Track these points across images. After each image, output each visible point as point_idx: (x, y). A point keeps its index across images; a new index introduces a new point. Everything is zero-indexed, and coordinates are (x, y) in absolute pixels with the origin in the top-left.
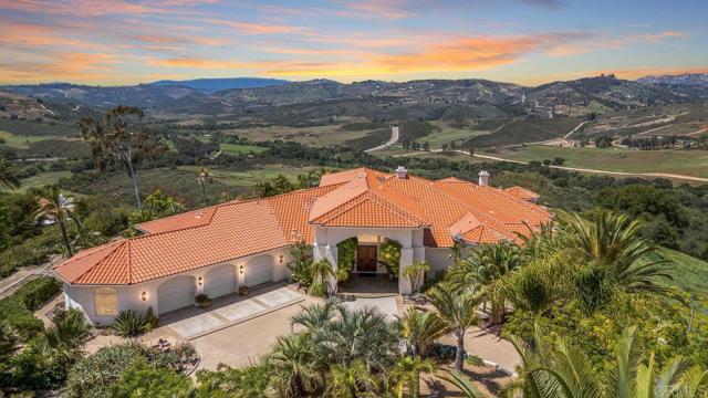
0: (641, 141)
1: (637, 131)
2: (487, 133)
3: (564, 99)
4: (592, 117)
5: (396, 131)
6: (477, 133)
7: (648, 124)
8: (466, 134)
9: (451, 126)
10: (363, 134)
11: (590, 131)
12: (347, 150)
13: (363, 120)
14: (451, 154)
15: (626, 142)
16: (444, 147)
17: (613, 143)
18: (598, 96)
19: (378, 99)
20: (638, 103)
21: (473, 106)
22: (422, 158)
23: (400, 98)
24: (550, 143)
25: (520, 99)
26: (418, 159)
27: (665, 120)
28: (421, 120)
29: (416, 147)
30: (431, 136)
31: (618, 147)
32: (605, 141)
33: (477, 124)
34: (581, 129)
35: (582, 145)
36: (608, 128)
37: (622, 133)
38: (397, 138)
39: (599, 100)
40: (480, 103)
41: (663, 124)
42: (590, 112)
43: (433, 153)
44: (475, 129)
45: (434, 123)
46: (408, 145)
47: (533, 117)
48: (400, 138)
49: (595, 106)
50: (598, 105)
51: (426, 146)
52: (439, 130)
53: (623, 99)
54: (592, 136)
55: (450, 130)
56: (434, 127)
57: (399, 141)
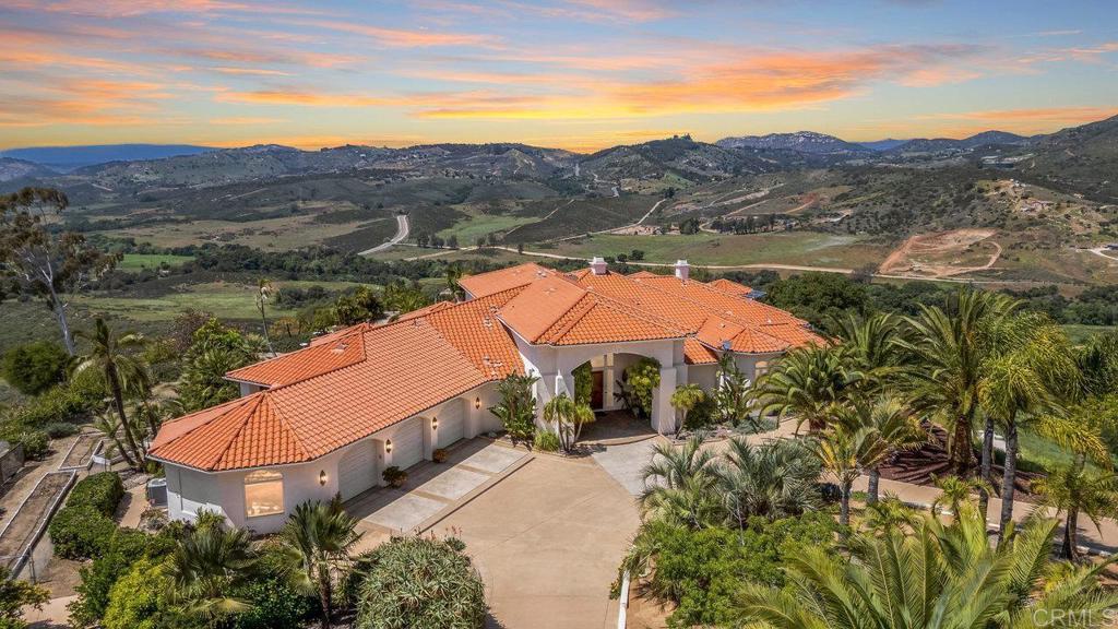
0: (734, 223)
1: (726, 210)
2: (536, 220)
3: (632, 171)
4: (670, 193)
5: (403, 222)
6: (523, 221)
7: (739, 200)
8: (507, 223)
9: (485, 211)
10: (351, 228)
11: (669, 212)
12: (330, 253)
13: (347, 206)
14: (492, 253)
15: (716, 226)
16: (480, 242)
17: (700, 227)
18: (672, 164)
19: (367, 173)
20: (721, 173)
21: (511, 182)
22: (450, 260)
23: (399, 171)
24: (623, 231)
25: (572, 170)
26: (445, 263)
27: (759, 195)
28: (437, 204)
29: (438, 244)
30: (457, 226)
31: (707, 232)
32: (690, 225)
33: (520, 208)
34: (659, 210)
35: (663, 233)
36: (692, 207)
37: (709, 214)
38: (407, 232)
39: (674, 170)
40: (519, 178)
41: (757, 200)
42: (667, 186)
43: (465, 253)
44: (518, 215)
45: (459, 208)
46: (426, 241)
47: (593, 195)
48: (411, 233)
49: (671, 180)
50: (674, 177)
51: (453, 243)
52: (468, 218)
53: (704, 168)
54: (675, 218)
55: (483, 217)
56: (461, 215)
57: (411, 236)
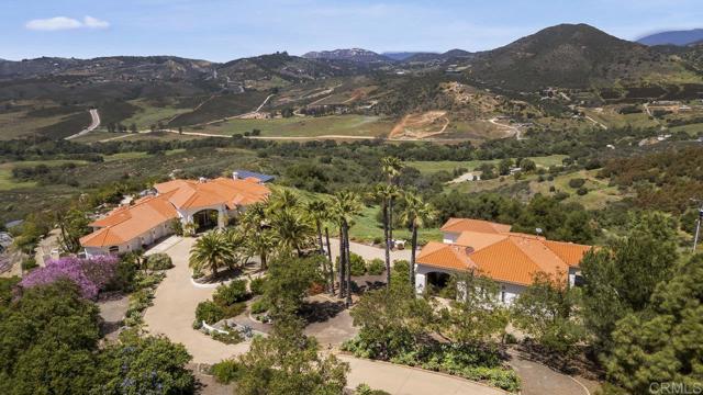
0: (313, 110)
1: (310, 101)
2: (191, 110)
3: (250, 75)
4: (275, 91)
5: (94, 114)
6: (180, 111)
7: (317, 95)
8: (170, 113)
9: (153, 105)
10: (55, 120)
11: (275, 104)
12: (44, 140)
13: (50, 104)
14: (161, 134)
15: (303, 112)
16: (153, 127)
17: (294, 113)
18: (277, 70)
19: (63, 79)
20: (306, 76)
21: (170, 83)
22: (132, 140)
23: (86, 77)
24: (246, 116)
25: (212, 75)
26: (130, 142)
27: (328, 92)
28: (118, 100)
29: (123, 129)
30: (135, 116)
31: (299, 116)
32: (288, 112)
33: (178, 102)
34: (269, 102)
35: (272, 116)
36: (289, 100)
37: (300, 104)
38: (99, 122)
39: (278, 74)
40: (176, 80)
41: (327, 95)
42: (274, 85)
43: (142, 135)
44: (178, 107)
45: (134, 102)
46: (114, 128)
47: (226, 92)
48: (102, 121)
49: (277, 82)
50: (278, 79)
51: (134, 129)
52: (142, 110)
53: (297, 73)
54: (278, 107)
55: (152, 109)
56: (136, 108)
57: (102, 125)
